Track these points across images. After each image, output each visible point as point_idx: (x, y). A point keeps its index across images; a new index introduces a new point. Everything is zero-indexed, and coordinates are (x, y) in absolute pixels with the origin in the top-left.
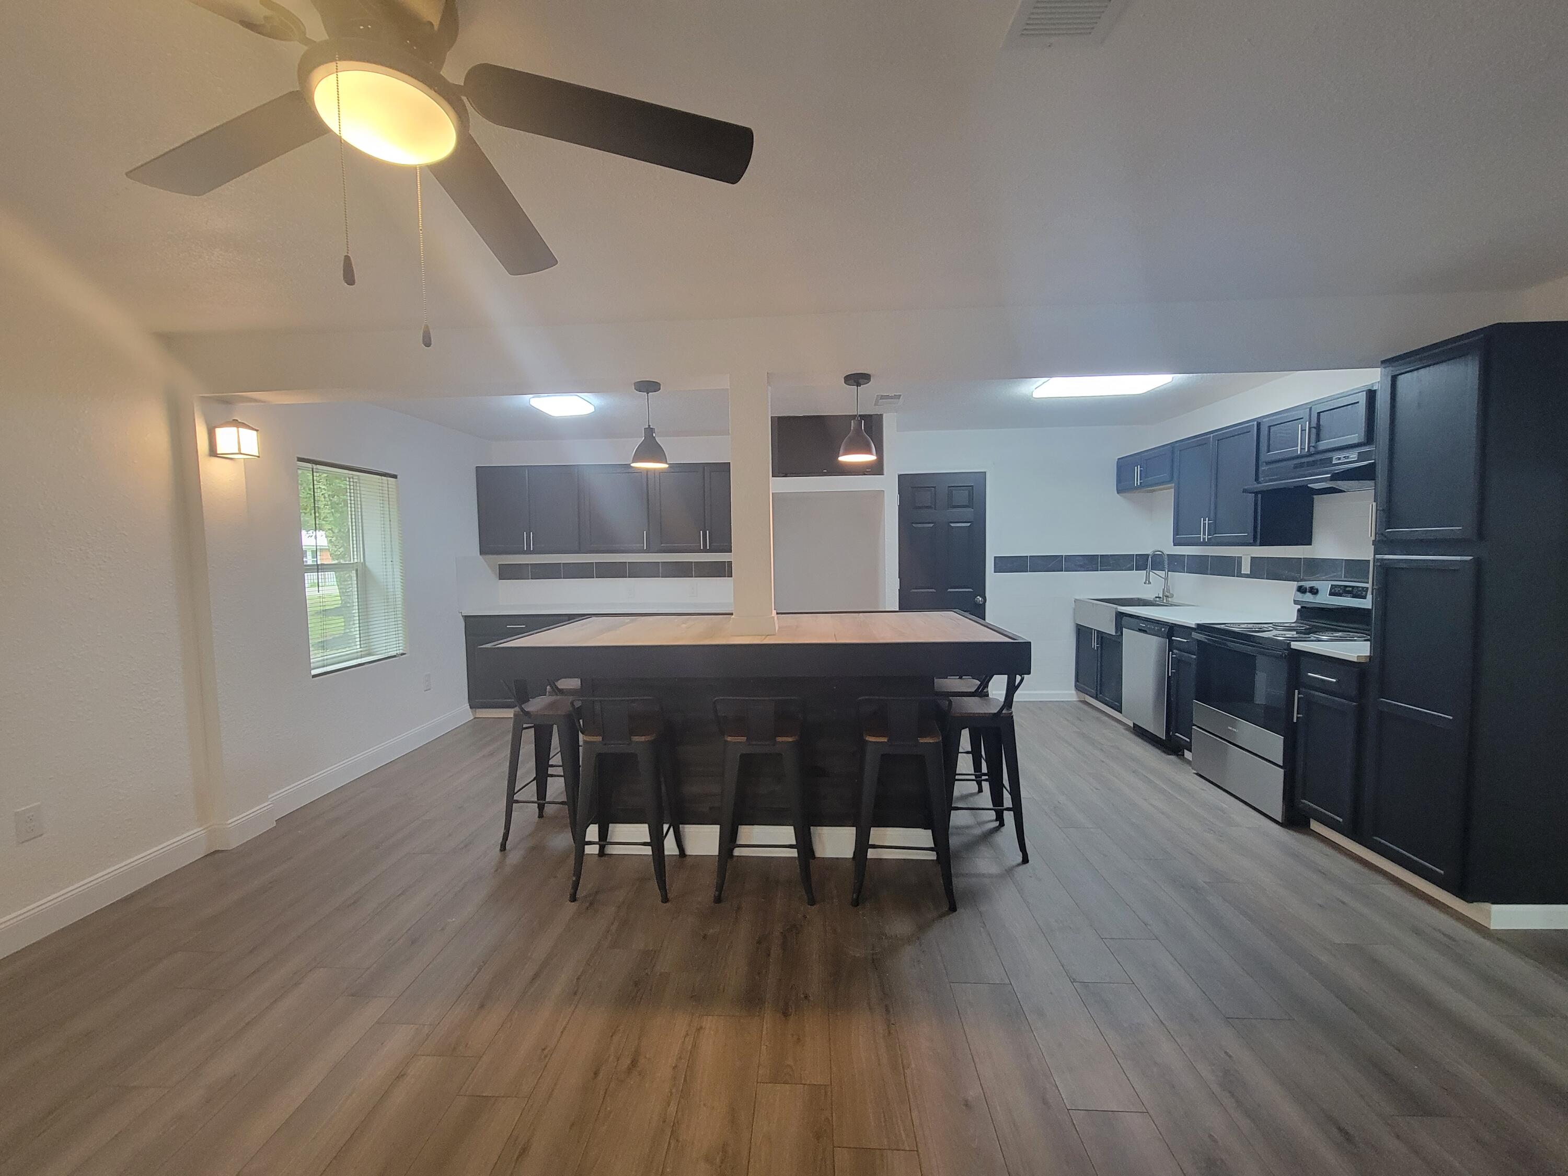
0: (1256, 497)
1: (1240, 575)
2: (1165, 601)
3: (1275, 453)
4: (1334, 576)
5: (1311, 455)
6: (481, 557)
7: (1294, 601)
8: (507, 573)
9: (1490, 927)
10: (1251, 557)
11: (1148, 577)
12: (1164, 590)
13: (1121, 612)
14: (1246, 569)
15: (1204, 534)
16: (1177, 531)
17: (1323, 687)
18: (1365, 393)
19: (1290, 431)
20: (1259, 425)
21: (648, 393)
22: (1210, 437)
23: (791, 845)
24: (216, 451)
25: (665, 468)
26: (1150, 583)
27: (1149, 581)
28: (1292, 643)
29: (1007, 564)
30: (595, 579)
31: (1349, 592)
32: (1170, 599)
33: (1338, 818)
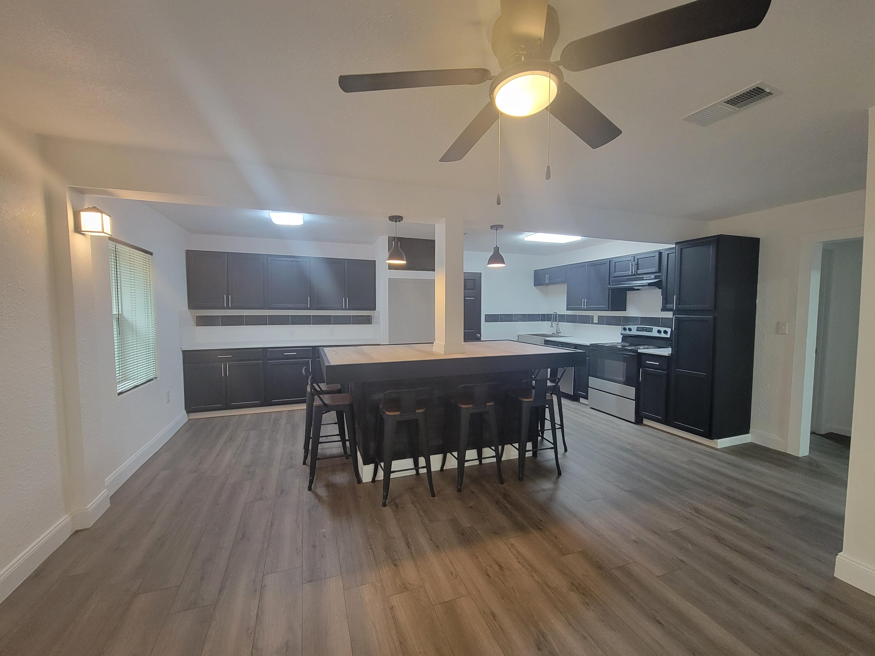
0: (609, 290)
1: (593, 323)
2: (557, 335)
3: (617, 274)
4: (636, 324)
5: (634, 275)
6: (189, 311)
7: (621, 334)
8: (203, 321)
9: (717, 447)
10: (598, 316)
11: (552, 324)
12: (557, 330)
13: (546, 340)
14: (596, 320)
15: (584, 306)
16: (568, 305)
17: (652, 366)
18: (658, 253)
19: (624, 265)
20: (610, 261)
21: (396, 222)
22: (586, 264)
23: (493, 456)
24: (81, 229)
25: (405, 264)
26: (553, 327)
27: (552, 326)
28: (638, 350)
29: (492, 318)
30: (268, 325)
31: (644, 330)
32: (559, 334)
33: (659, 417)
